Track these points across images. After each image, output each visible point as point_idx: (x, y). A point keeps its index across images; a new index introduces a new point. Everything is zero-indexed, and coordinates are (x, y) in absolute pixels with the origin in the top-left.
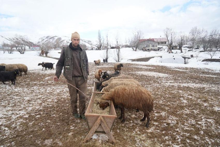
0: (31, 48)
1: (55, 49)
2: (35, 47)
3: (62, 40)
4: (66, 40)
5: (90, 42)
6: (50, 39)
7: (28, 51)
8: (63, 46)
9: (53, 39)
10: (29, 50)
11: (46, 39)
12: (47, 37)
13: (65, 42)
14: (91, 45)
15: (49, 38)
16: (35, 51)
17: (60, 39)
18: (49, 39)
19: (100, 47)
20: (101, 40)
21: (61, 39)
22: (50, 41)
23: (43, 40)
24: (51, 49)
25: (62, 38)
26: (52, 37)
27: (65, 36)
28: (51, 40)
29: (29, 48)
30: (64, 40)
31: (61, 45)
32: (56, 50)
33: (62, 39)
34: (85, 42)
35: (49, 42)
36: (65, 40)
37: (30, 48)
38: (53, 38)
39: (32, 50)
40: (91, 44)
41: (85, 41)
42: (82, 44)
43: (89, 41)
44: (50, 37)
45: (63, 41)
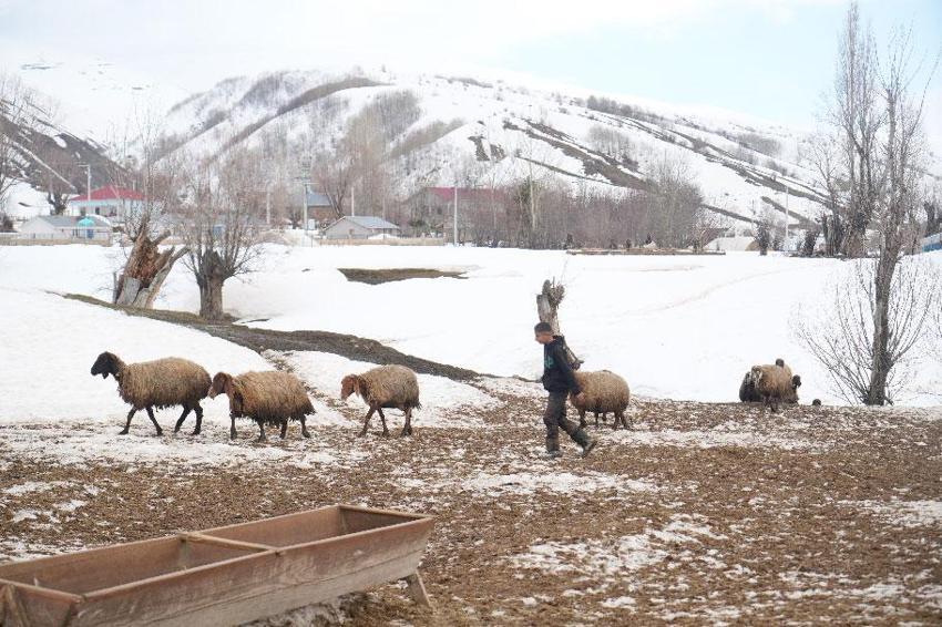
0: (72, 210)
1: (323, 226)
2: (110, 195)
3: (421, 124)
4: (470, 129)
5: (767, 146)
6: (289, 116)
7: (33, 241)
8: (425, 190)
9: (328, 106)
10: (45, 229)
11: (250, 109)
12: (262, 90)
13: (460, 142)
14: (769, 192)
15: (284, 97)
16: (108, 244)
17: (398, 108)
18: (283, 111)
19: (860, 222)
20: (866, 139)
21: (414, 115)
22: (292, 136)
23: (218, 117)
24: (290, 231)
25: (421, 105)
26: (312, 84)
27: (467, 82)
28: (300, 125)
29: (48, 209)
30: (447, 120)
31: (406, 187)
32: (333, 241)
33: (431, 111)
34: (698, 146)
35: (276, 147)
36: (456, 125)
37: (60, 208)
38: (322, 101)
39: (77, 238)
40: (770, 182)
41: (696, 134)
42: (657, 179)
43: (743, 142)
44: (289, 89)
45: (437, 131)
